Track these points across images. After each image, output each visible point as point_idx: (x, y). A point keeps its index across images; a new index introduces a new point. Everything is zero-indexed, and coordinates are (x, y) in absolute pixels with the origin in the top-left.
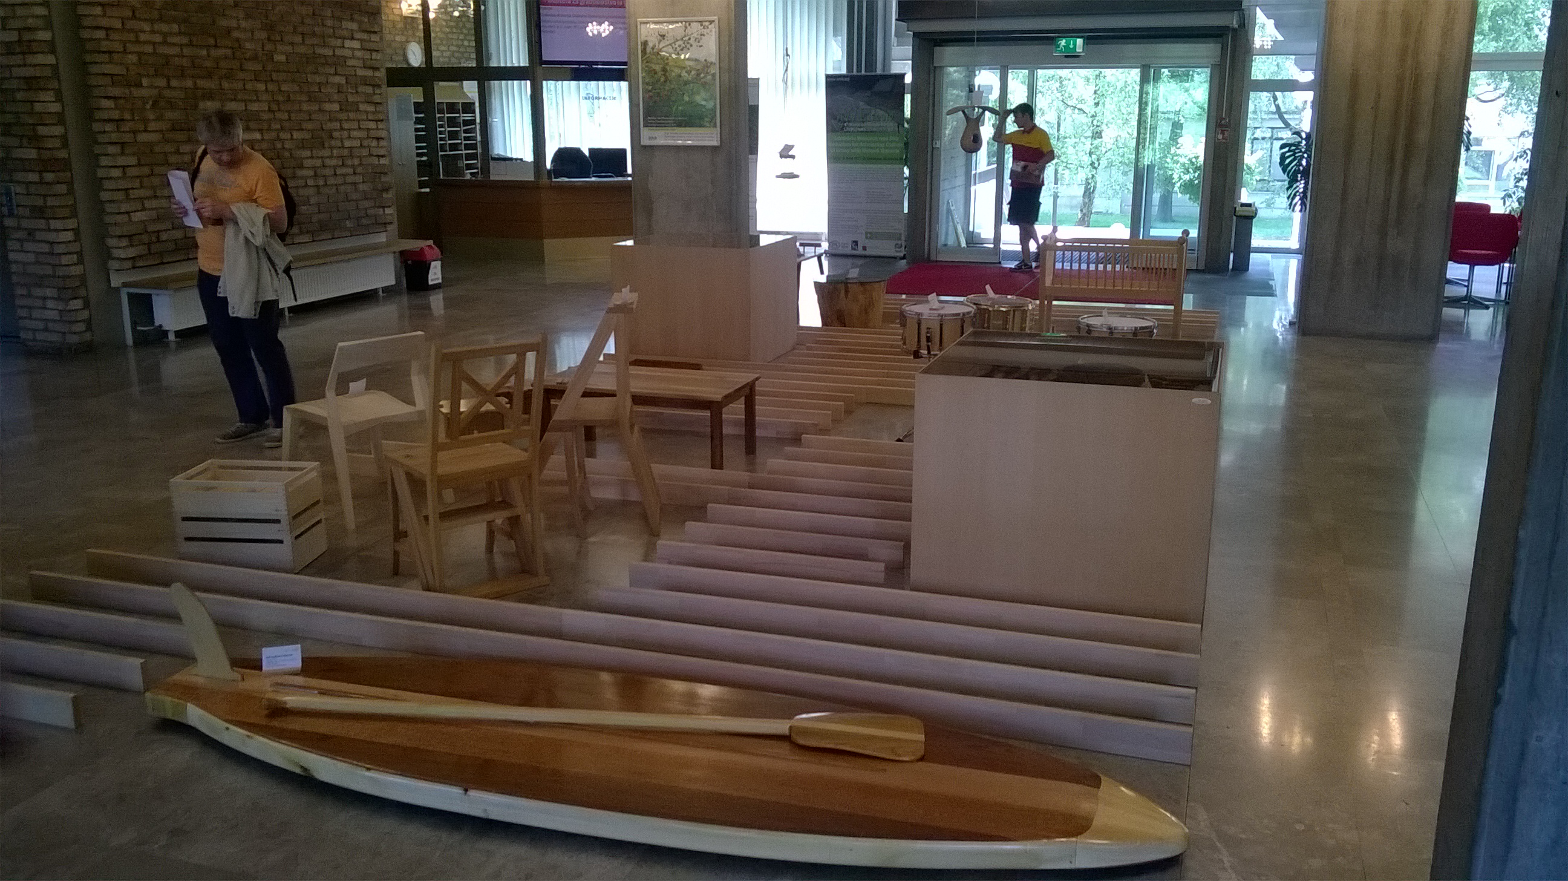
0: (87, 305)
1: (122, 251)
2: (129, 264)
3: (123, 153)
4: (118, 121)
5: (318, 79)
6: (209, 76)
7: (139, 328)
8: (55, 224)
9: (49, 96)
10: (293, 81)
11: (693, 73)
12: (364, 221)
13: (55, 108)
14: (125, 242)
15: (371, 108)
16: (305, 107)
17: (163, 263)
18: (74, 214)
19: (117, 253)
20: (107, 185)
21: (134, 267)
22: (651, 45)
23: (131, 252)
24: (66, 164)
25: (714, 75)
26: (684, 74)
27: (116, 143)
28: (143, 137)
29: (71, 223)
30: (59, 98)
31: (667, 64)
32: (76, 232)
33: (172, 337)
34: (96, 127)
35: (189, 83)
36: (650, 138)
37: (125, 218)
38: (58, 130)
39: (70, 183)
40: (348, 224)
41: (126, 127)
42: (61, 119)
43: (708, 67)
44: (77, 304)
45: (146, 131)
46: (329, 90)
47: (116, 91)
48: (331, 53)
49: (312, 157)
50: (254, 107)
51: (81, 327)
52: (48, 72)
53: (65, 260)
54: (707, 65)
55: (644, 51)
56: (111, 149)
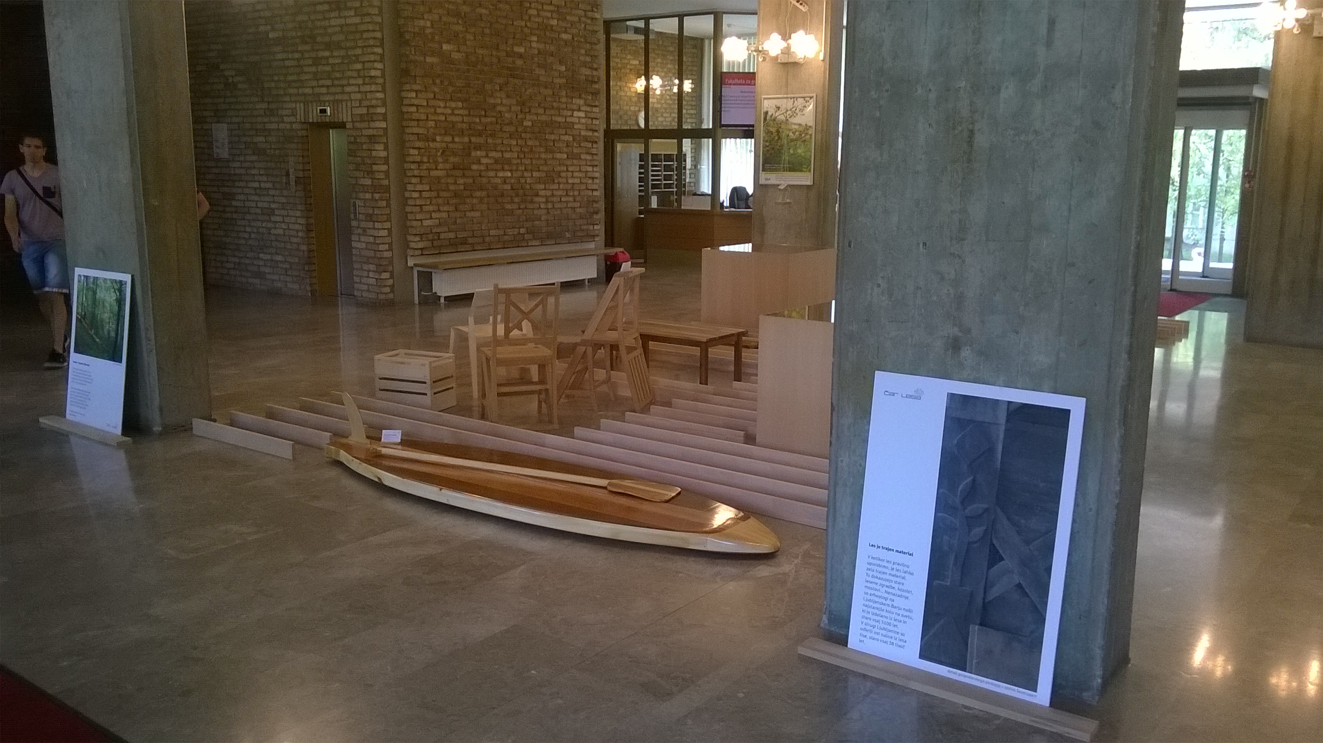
0: (392, 277)
1: (416, 243)
2: (419, 252)
3: (421, 183)
4: (418, 162)
5: (553, 137)
6: (480, 135)
7: (422, 293)
8: (377, 225)
9: (381, 147)
10: (536, 139)
11: (797, 133)
12: (579, 234)
13: (383, 154)
14: (417, 239)
15: (589, 157)
16: (543, 156)
17: (440, 253)
18: (389, 220)
19: (412, 245)
20: (410, 202)
21: (422, 255)
22: (770, 114)
23: (421, 245)
24: (387, 189)
25: (811, 135)
26: (791, 134)
27: (417, 176)
28: (434, 173)
29: (387, 225)
30: (386, 148)
31: (780, 127)
32: (390, 230)
33: (442, 300)
34: (406, 166)
35: (466, 140)
36: (767, 179)
37: (419, 223)
38: (384, 168)
39: (388, 200)
40: (567, 235)
41: (425, 166)
42: (386, 161)
43: (808, 130)
44: (385, 275)
45: (436, 169)
46: (561, 145)
47: (418, 144)
48: (564, 120)
49: (545, 189)
50: (507, 155)
51: (387, 290)
52: (381, 132)
53: (381, 247)
54: (807, 128)
55: (765, 119)
56: (414, 180)
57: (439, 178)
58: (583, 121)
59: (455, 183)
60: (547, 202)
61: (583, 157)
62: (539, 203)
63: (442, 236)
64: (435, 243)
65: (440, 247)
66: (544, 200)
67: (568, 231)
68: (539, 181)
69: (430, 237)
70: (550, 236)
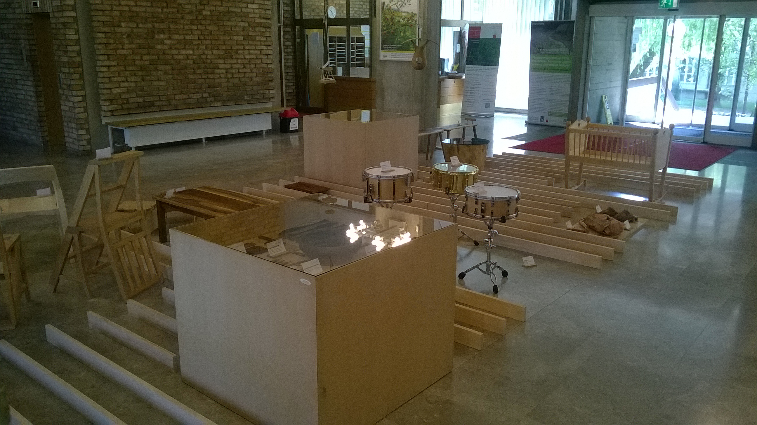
0: (88, 132)
1: (106, 107)
2: (109, 114)
3: (108, 60)
4: (105, 44)
7: (116, 145)
8: (75, 93)
9: (72, 32)
10: (215, 24)
12: (256, 97)
13: (75, 37)
15: (264, 39)
16: (222, 38)
18: (83, 89)
20: (101, 75)
21: (113, 115)
24: (80, 65)
27: (105, 55)
28: (121, 52)
29: (82, 93)
30: (77, 32)
32: (84, 97)
34: (96, 46)
35: (150, 25)
37: (109, 91)
38: (76, 48)
39: (81, 74)
40: (246, 98)
41: (112, 47)
42: (77, 42)
45: (123, 49)
46: (237, 29)
47: (104, 29)
48: (239, 11)
49: (224, 63)
50: (189, 38)
52: (71, 20)
53: (79, 110)
56: (102, 58)
57: (125, 56)
58: (257, 11)
59: (142, 59)
60: (227, 72)
61: (258, 38)
62: (219, 74)
63: (131, 101)
64: (125, 106)
65: (129, 109)
66: (224, 71)
67: (247, 95)
68: (219, 57)
69: (120, 101)
70: (231, 99)
